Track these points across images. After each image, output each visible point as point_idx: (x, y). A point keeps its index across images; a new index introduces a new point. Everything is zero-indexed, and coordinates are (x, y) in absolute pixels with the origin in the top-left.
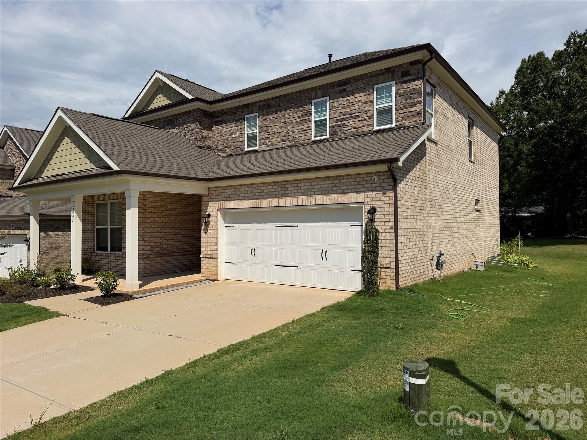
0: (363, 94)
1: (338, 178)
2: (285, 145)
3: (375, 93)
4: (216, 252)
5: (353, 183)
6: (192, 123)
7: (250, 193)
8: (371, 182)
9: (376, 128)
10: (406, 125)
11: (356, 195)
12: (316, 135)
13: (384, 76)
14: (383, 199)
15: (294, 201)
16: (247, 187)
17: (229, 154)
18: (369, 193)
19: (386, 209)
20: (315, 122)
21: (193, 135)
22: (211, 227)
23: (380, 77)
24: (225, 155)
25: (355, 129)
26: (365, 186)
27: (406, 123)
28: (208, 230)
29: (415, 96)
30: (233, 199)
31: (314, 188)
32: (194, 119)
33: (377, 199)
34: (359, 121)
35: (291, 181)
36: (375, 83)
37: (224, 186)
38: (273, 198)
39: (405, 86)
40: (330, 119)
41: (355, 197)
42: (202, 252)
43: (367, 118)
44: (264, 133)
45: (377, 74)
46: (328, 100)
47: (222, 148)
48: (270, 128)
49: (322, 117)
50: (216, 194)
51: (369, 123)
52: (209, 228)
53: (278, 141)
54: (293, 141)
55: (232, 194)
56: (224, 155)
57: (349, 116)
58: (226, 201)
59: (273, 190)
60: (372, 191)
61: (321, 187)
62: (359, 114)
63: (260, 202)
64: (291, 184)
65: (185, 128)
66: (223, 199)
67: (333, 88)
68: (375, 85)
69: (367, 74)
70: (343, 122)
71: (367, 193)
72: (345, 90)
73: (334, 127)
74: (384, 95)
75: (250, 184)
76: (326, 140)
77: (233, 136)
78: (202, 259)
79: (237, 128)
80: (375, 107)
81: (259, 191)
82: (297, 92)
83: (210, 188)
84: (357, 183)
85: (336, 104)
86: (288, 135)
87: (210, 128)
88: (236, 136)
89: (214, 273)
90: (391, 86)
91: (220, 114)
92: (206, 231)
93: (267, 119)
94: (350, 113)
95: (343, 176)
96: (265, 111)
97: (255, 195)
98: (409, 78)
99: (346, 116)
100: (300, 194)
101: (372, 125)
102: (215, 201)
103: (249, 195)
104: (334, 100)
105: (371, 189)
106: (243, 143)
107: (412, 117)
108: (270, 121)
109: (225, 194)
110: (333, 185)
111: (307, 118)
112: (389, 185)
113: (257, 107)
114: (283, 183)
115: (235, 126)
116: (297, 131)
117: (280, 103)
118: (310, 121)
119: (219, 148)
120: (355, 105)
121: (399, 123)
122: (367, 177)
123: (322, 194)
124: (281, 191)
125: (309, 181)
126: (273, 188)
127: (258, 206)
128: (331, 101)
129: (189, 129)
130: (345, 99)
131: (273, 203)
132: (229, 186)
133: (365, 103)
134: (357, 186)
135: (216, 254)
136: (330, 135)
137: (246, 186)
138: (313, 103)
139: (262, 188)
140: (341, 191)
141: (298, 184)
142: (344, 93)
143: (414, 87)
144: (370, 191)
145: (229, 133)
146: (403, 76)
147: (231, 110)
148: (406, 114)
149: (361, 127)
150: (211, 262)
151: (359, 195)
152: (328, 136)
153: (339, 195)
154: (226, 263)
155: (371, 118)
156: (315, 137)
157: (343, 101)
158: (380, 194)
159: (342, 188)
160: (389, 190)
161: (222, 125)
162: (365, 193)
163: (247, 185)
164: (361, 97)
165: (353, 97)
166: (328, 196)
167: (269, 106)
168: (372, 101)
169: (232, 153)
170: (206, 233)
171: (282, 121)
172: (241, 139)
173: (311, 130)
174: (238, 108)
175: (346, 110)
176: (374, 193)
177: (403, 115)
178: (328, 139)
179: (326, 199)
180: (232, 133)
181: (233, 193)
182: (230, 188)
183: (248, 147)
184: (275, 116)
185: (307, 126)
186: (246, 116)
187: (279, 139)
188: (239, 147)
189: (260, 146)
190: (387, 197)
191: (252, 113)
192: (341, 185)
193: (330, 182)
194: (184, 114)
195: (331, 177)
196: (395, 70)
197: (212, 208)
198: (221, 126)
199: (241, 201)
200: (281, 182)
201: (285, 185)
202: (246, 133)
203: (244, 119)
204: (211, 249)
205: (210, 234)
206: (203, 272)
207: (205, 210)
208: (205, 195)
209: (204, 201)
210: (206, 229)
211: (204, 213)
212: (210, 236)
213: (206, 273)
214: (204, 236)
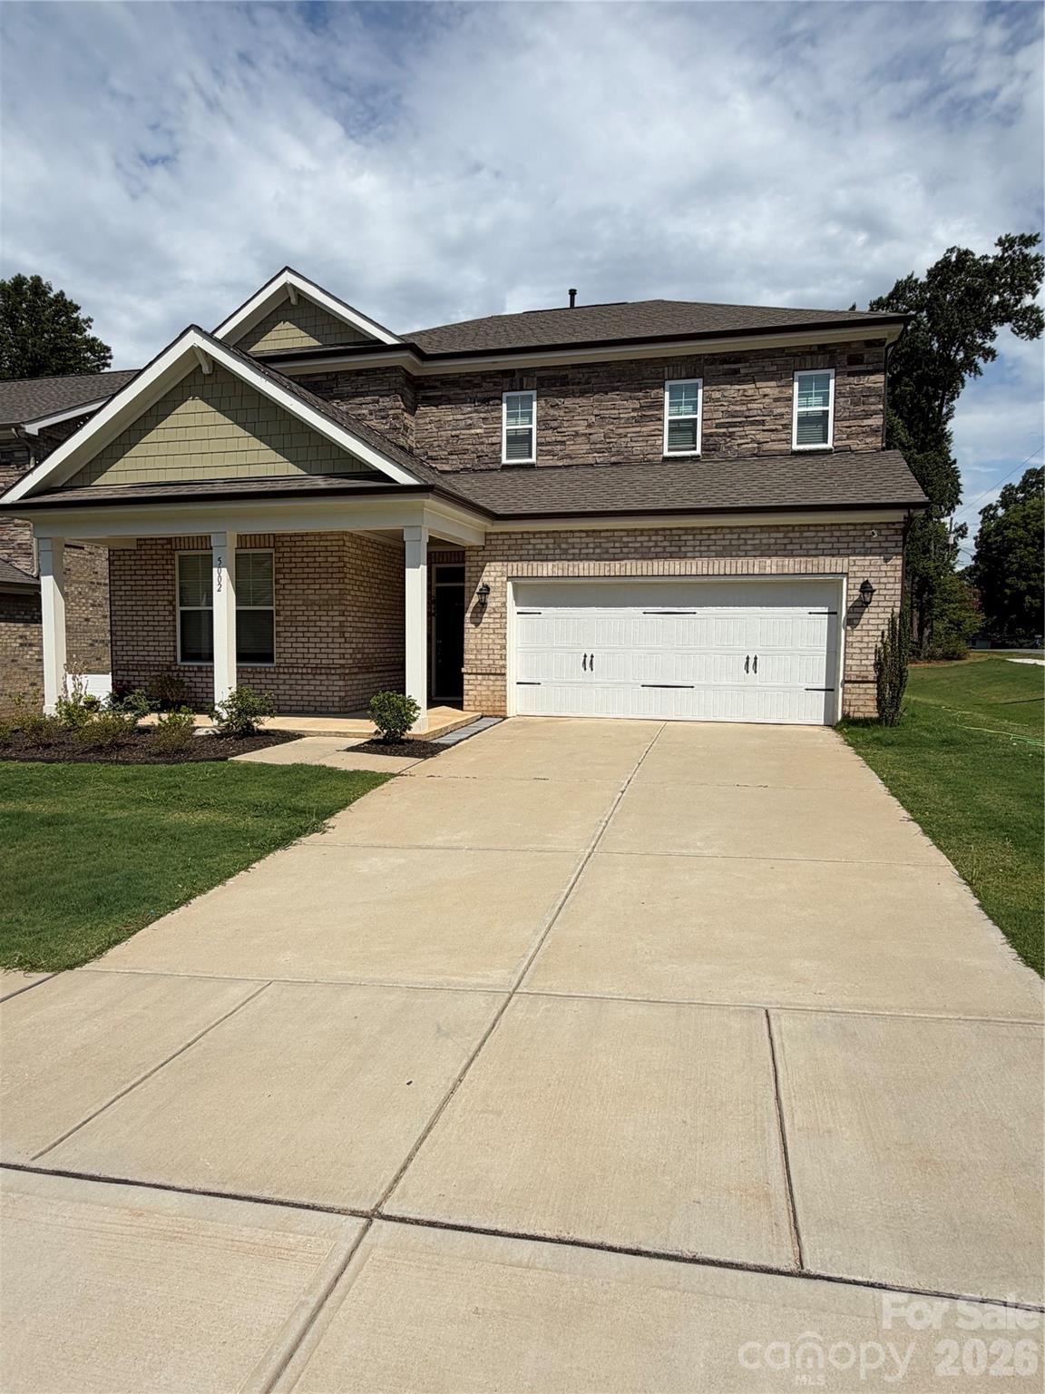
0: (773, 384)
1: (796, 529)
2: (602, 459)
3: (796, 385)
4: (502, 663)
5: (827, 540)
6: (381, 396)
7: (594, 548)
8: (863, 539)
9: (795, 447)
10: (854, 447)
11: (834, 560)
12: (671, 447)
13: (814, 358)
14: (884, 568)
15: (700, 566)
16: (587, 536)
17: (461, 466)
18: (859, 558)
19: (889, 586)
20: (671, 422)
21: (384, 421)
22: (490, 613)
23: (808, 357)
24: (450, 469)
25: (756, 445)
26: (851, 545)
27: (854, 444)
28: (482, 618)
29: (872, 400)
30: (549, 557)
31: (746, 544)
32: (387, 388)
33: (872, 568)
34: (764, 431)
35: (694, 528)
36: (798, 368)
37: (528, 532)
38: (651, 559)
39: (854, 380)
40: (703, 420)
41: (830, 564)
42: (466, 662)
43: (781, 427)
44: (550, 431)
45: (802, 352)
46: (700, 384)
47: (441, 453)
48: (566, 424)
49: (686, 414)
50: (506, 547)
51: (784, 436)
52: (485, 615)
53: (585, 451)
54: (619, 453)
55: (547, 548)
56: (447, 468)
57: (744, 419)
58: (531, 562)
59: (652, 544)
60: (865, 555)
61: (761, 543)
62: (765, 418)
63: (618, 566)
64: (694, 535)
65: (361, 404)
66: (524, 557)
67: (712, 364)
68: (797, 370)
69: (783, 349)
70: (731, 430)
71: (854, 558)
72: (736, 371)
73: (711, 436)
74: (814, 391)
75: (594, 531)
76: (695, 459)
77: (473, 431)
78: (466, 677)
79: (482, 415)
80: (796, 410)
81: (617, 545)
82: (631, 361)
83: (490, 534)
84: (835, 539)
85: (717, 395)
86: (608, 440)
87: (412, 410)
88: (478, 431)
89: (498, 704)
90: (828, 378)
91: (438, 384)
92: (477, 621)
93: (558, 405)
94: (747, 414)
95: (809, 526)
96: (554, 389)
97: (607, 552)
98: (863, 368)
99: (739, 420)
100: (713, 554)
101: (789, 441)
102: (502, 561)
103: (591, 551)
104: (714, 387)
105: (863, 550)
106: (497, 447)
107: (865, 435)
108: (567, 410)
109: (530, 547)
110: (786, 541)
111: (652, 413)
112: (896, 547)
113: (535, 379)
114: (674, 532)
115: (476, 411)
116: (629, 435)
117: (589, 378)
118: (660, 420)
119: (435, 454)
120: (757, 402)
121: (839, 443)
122: (855, 530)
123: (761, 556)
124: (671, 546)
125: (735, 531)
126: (650, 541)
127: (613, 574)
128: (706, 388)
129: (372, 408)
130: (738, 387)
131: (650, 568)
132: (540, 532)
133: (776, 400)
134: (836, 546)
135: (504, 667)
136: (702, 450)
137: (584, 535)
138: (667, 387)
139: (625, 539)
140: (801, 552)
141: (709, 534)
142: (734, 377)
143: (870, 385)
144: (859, 554)
145: (462, 424)
146: (850, 363)
147: (468, 378)
148: (854, 428)
149: (767, 442)
150: (491, 683)
151: (839, 560)
152: (698, 452)
153: (798, 559)
154: (518, 683)
155: (788, 428)
156: (670, 450)
157: (732, 391)
158: (879, 560)
159: (804, 546)
160: (896, 554)
161: (443, 407)
162: (851, 558)
163: (586, 532)
164: (770, 388)
165: (753, 386)
166: (775, 559)
167: (564, 381)
168: (790, 399)
169: (468, 466)
170: (477, 625)
171: (596, 412)
172: (494, 440)
173: (661, 438)
174: (486, 375)
175: (738, 408)
176: (867, 558)
177: (849, 430)
178: (699, 456)
179: (771, 565)
180: (470, 425)
181: (551, 546)
182: (544, 535)
183: (509, 457)
184: (577, 401)
185: (654, 427)
186: (505, 395)
187: (588, 447)
188: (487, 456)
189: (540, 458)
190: (892, 565)
191: (522, 389)
192: (804, 540)
193: (781, 535)
194: (359, 373)
195: (783, 526)
196: (838, 351)
197: (493, 574)
198: (440, 407)
199: (571, 563)
200: (671, 529)
201: (679, 535)
202: (505, 428)
203: (501, 399)
204: (491, 657)
205: (487, 626)
206: (470, 703)
207: (473, 579)
208: (474, 548)
209: (472, 559)
210: (477, 617)
211: (473, 584)
212: (487, 631)
213: (477, 703)
214: (471, 631)
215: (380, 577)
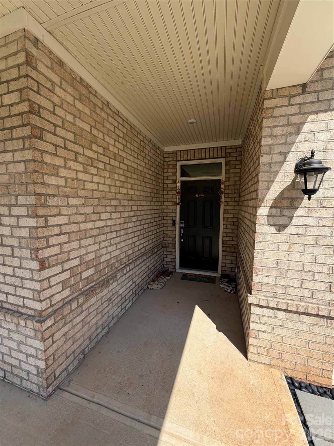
28: (291, 218)
78: (254, 310)
92: (282, 221)
170: (280, 228)
204: (307, 285)
205: (301, 231)
206: (261, 350)
207: (277, 149)
208: (280, 93)
209: (277, 112)
210: (281, 216)
211: (277, 158)
212: (301, 240)
213: (274, 354)
214: (268, 238)
215: (128, 163)
